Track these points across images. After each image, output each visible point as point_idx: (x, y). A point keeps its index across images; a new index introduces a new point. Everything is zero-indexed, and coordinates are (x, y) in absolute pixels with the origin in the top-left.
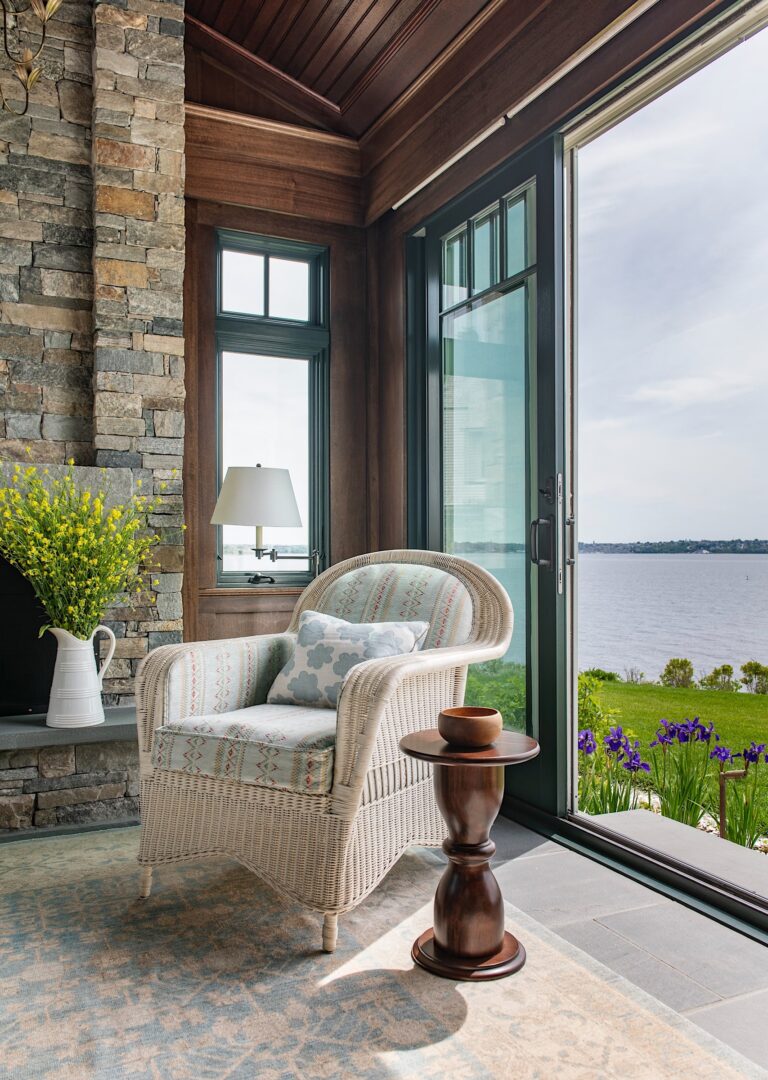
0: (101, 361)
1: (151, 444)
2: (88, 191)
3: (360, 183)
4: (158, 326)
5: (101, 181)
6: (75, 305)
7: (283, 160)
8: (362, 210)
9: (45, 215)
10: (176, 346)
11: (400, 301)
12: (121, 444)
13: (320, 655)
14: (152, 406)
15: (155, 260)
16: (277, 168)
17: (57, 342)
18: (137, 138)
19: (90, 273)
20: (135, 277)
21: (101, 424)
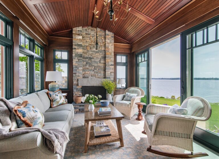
0: (106, 69)
1: (111, 76)
2: (105, 53)
3: (131, 49)
4: (112, 65)
5: (106, 52)
6: (104, 63)
7: (123, 47)
8: (131, 51)
9: (101, 55)
10: (113, 67)
11: (135, 60)
12: (108, 76)
13: (128, 96)
14: (111, 73)
15: (111, 59)
16: (122, 48)
17: (102, 67)
18: (110, 48)
19: (105, 60)
20: (109, 61)
21: (106, 74)
